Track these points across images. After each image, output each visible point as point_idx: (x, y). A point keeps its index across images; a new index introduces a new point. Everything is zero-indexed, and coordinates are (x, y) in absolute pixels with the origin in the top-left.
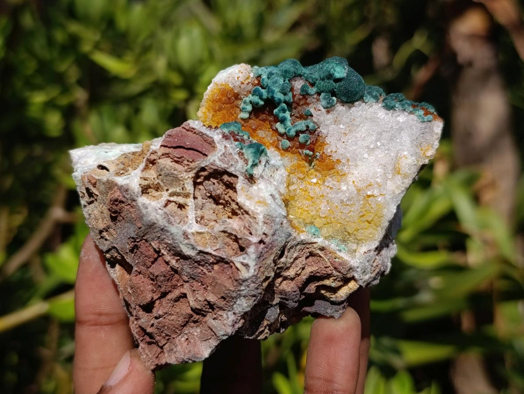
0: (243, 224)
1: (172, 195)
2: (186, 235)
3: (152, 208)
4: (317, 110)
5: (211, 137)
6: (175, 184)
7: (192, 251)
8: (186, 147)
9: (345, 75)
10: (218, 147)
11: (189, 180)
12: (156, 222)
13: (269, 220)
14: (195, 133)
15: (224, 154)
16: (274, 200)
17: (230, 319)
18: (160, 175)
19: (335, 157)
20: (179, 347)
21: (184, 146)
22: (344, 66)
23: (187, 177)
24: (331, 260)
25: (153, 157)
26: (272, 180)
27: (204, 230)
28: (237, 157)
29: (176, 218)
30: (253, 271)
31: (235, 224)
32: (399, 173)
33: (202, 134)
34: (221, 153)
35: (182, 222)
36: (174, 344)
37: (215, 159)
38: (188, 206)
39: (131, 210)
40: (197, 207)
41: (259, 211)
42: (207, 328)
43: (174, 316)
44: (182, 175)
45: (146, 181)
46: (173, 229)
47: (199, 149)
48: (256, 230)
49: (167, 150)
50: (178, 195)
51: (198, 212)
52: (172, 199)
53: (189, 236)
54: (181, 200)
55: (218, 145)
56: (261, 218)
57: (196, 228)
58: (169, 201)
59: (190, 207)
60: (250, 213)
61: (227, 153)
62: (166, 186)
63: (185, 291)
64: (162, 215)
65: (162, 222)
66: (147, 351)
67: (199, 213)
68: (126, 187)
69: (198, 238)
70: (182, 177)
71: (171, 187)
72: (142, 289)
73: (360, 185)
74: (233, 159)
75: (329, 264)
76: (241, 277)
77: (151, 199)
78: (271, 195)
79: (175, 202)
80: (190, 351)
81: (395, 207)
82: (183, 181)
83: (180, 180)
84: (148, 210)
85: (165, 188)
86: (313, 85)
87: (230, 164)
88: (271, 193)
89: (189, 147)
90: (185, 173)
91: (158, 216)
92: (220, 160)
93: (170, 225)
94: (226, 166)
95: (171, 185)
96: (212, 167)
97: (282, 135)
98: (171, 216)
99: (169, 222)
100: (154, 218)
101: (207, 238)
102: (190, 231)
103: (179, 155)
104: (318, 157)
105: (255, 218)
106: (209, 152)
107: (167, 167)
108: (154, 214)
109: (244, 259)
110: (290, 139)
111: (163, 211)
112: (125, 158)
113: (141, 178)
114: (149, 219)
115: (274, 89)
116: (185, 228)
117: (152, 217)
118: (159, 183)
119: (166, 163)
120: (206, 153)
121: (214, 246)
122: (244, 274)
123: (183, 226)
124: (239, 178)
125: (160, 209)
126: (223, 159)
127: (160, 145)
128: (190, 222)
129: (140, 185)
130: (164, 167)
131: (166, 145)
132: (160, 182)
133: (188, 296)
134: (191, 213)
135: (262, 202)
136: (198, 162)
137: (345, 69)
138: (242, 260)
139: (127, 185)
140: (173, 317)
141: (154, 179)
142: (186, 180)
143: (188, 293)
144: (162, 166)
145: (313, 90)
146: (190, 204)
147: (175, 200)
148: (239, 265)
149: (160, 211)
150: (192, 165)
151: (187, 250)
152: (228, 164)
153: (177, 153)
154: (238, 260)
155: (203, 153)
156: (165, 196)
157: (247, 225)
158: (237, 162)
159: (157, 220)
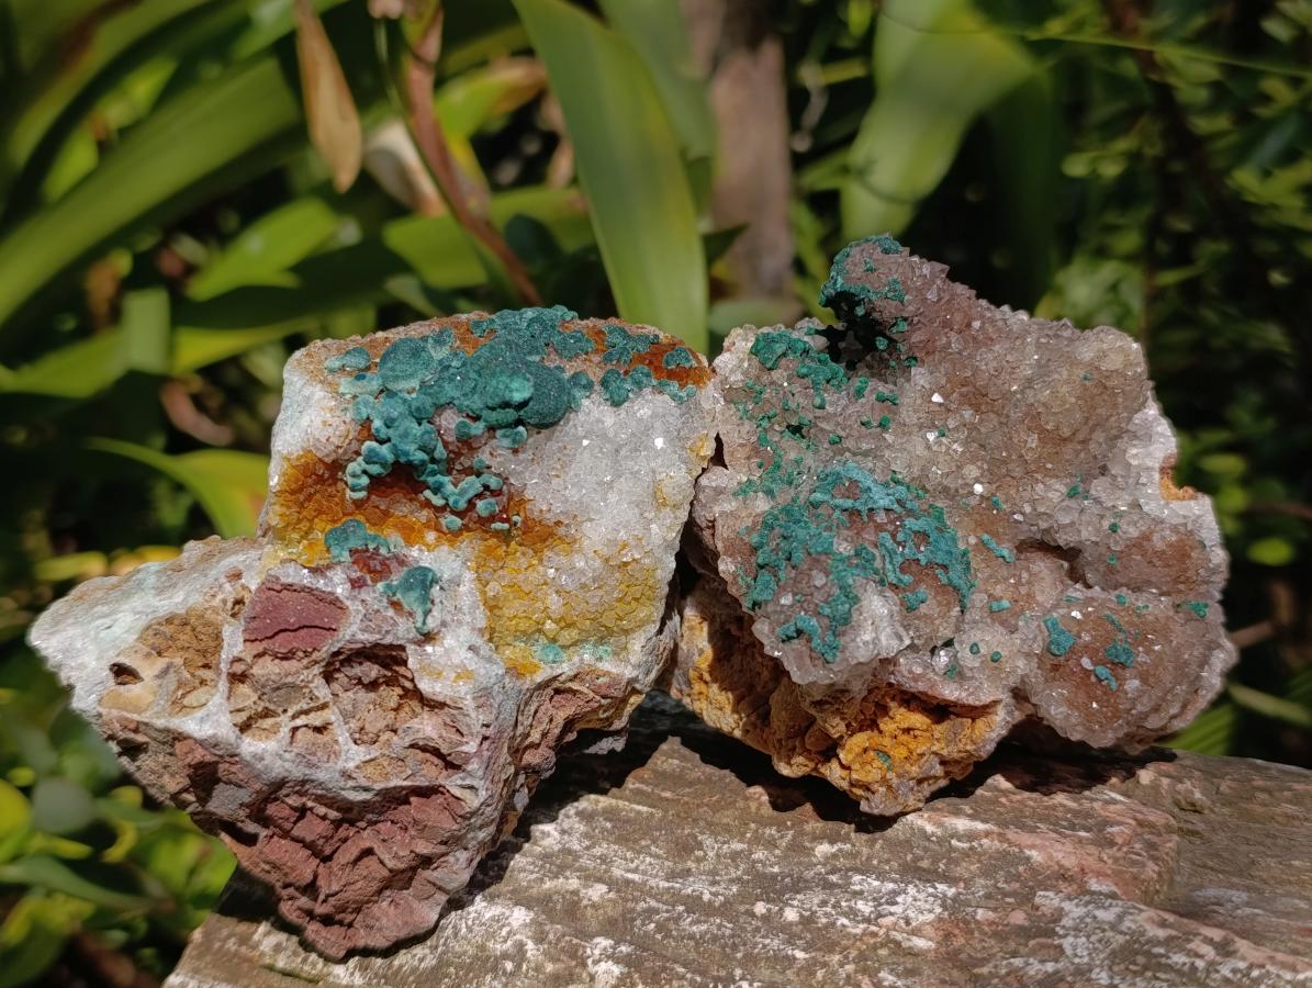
0: (440, 721)
1: (294, 717)
2: (347, 775)
3: (271, 755)
4: (495, 455)
5: (329, 593)
6: (296, 698)
7: (364, 793)
8: (291, 628)
9: (532, 390)
10: (351, 608)
11: (316, 681)
12: (286, 774)
13: (484, 695)
14: (295, 591)
15: (365, 615)
16: (478, 654)
17: (461, 861)
18: (264, 694)
19: (550, 518)
20: (384, 921)
21: (287, 627)
22: (524, 374)
23: (311, 676)
24: (592, 687)
25: (239, 668)
26: (460, 616)
27: (375, 752)
28: (391, 612)
29: (319, 754)
30: (484, 792)
31: (427, 727)
32: (664, 505)
33: (310, 591)
34: (360, 617)
35: (333, 756)
36: (373, 918)
37: (353, 632)
38: (331, 724)
39: (234, 769)
40: (347, 716)
41: (463, 692)
42: (425, 882)
43: (361, 883)
44: (302, 677)
45: (242, 713)
46: (321, 775)
47: (317, 623)
48: (468, 726)
49: (259, 647)
50: (306, 712)
51: (352, 725)
52: (299, 722)
53: (354, 775)
54: (316, 719)
55: (348, 603)
56: (469, 703)
57: (358, 754)
58: (295, 730)
59: (335, 724)
60: (448, 702)
61: (370, 611)
62: (280, 706)
63: (367, 844)
64: (293, 762)
65: (298, 772)
66: (324, 934)
67: (354, 724)
68: (213, 741)
69: (370, 769)
70: (302, 681)
71: (290, 703)
72: (289, 864)
73: (605, 551)
74: (385, 619)
75: (591, 695)
76: (468, 810)
77: (260, 735)
78: (470, 648)
79: (306, 726)
80: (406, 923)
81: (673, 558)
82: (306, 687)
83: (302, 688)
84: (266, 762)
85: (281, 709)
86: (477, 418)
87: (383, 632)
88: (468, 645)
89: (297, 626)
90: (305, 672)
91: (287, 765)
92: (364, 631)
93: (312, 771)
94: (378, 636)
95: (289, 701)
96: (353, 646)
97: (443, 509)
98: (310, 754)
99: (310, 765)
100: (281, 770)
101: (385, 764)
102: (351, 765)
103: (285, 647)
104: (519, 525)
105: (461, 708)
106: (337, 621)
107: (273, 677)
108: (279, 762)
109: (463, 779)
110: (460, 514)
111: (293, 754)
112: (155, 635)
113: (231, 712)
114: (274, 775)
115: (407, 448)
116: (340, 765)
117: (277, 771)
118: (267, 708)
119: (267, 669)
120: (334, 627)
121: (402, 772)
122: (472, 801)
123: (336, 763)
124: (407, 649)
125: (285, 751)
126: (367, 626)
127: (242, 640)
128: (346, 748)
129: (235, 725)
130: (267, 680)
131: (253, 638)
132: (267, 705)
133: (376, 850)
134: (341, 734)
135: (464, 674)
136: (325, 649)
137: (528, 380)
138: (459, 782)
139: (214, 736)
140: (359, 885)
141: (255, 703)
142: (312, 682)
143: (375, 847)
144: (263, 680)
145: (478, 428)
146: (333, 718)
147: (305, 723)
148: (457, 792)
149: (287, 756)
150: (315, 655)
151: (356, 793)
152: (379, 632)
153: (281, 644)
154: (453, 783)
155: (327, 626)
156: (285, 723)
157: (448, 720)
158: (395, 624)
159: (287, 770)
